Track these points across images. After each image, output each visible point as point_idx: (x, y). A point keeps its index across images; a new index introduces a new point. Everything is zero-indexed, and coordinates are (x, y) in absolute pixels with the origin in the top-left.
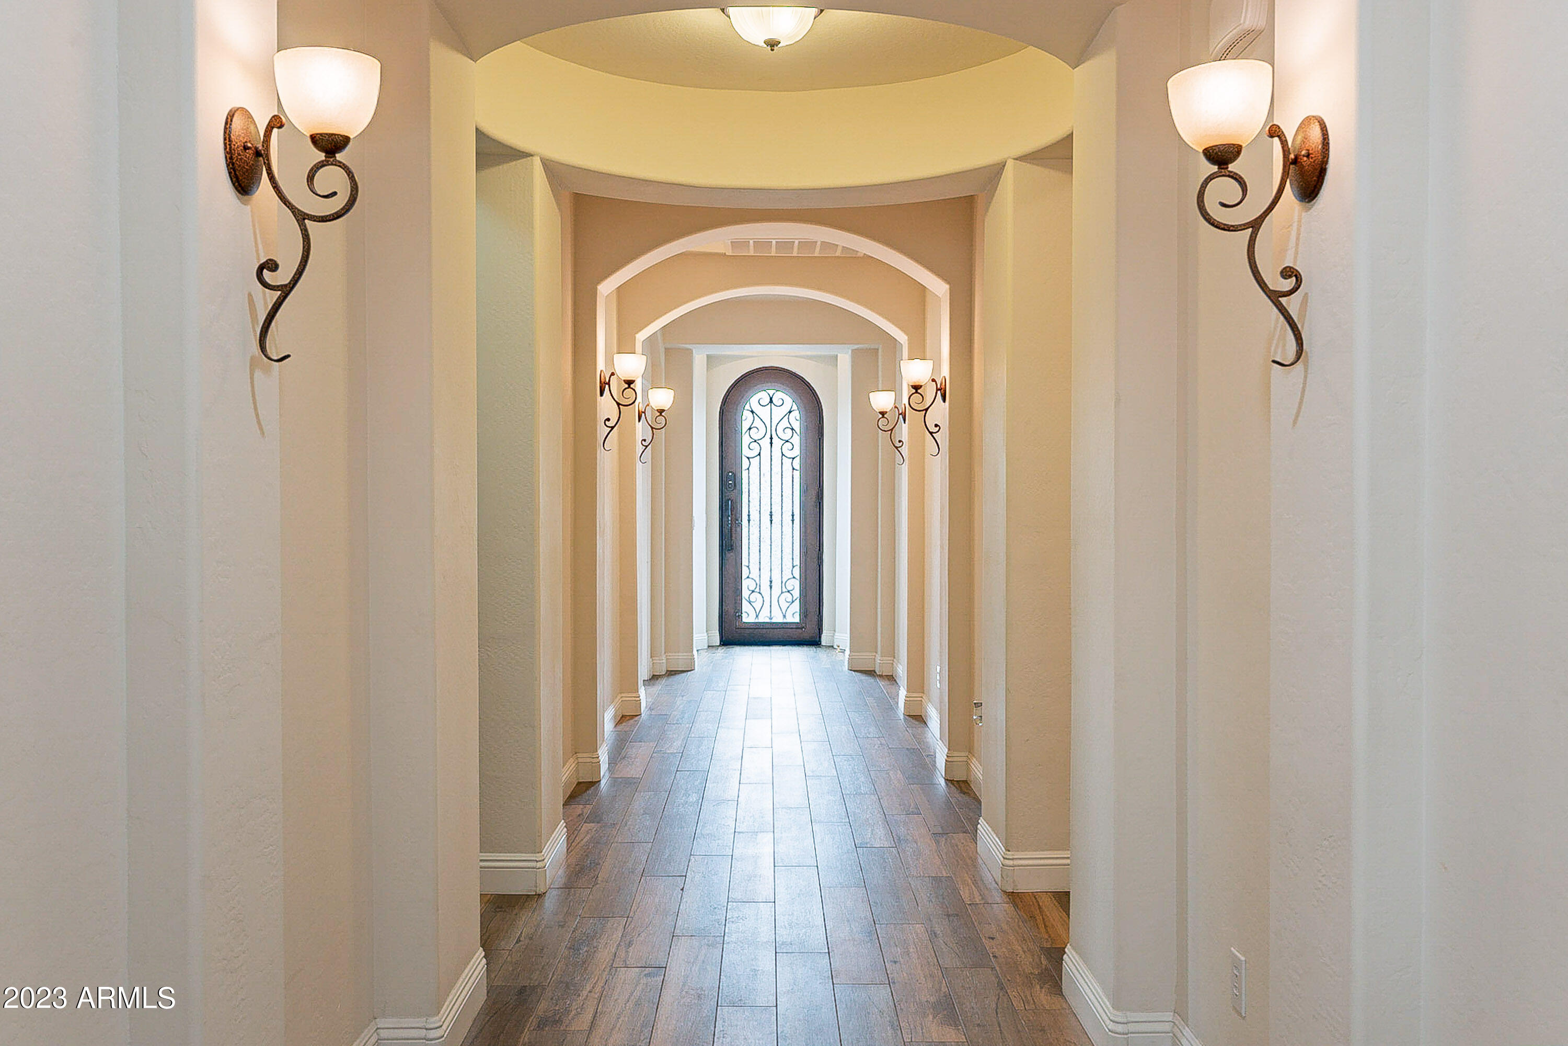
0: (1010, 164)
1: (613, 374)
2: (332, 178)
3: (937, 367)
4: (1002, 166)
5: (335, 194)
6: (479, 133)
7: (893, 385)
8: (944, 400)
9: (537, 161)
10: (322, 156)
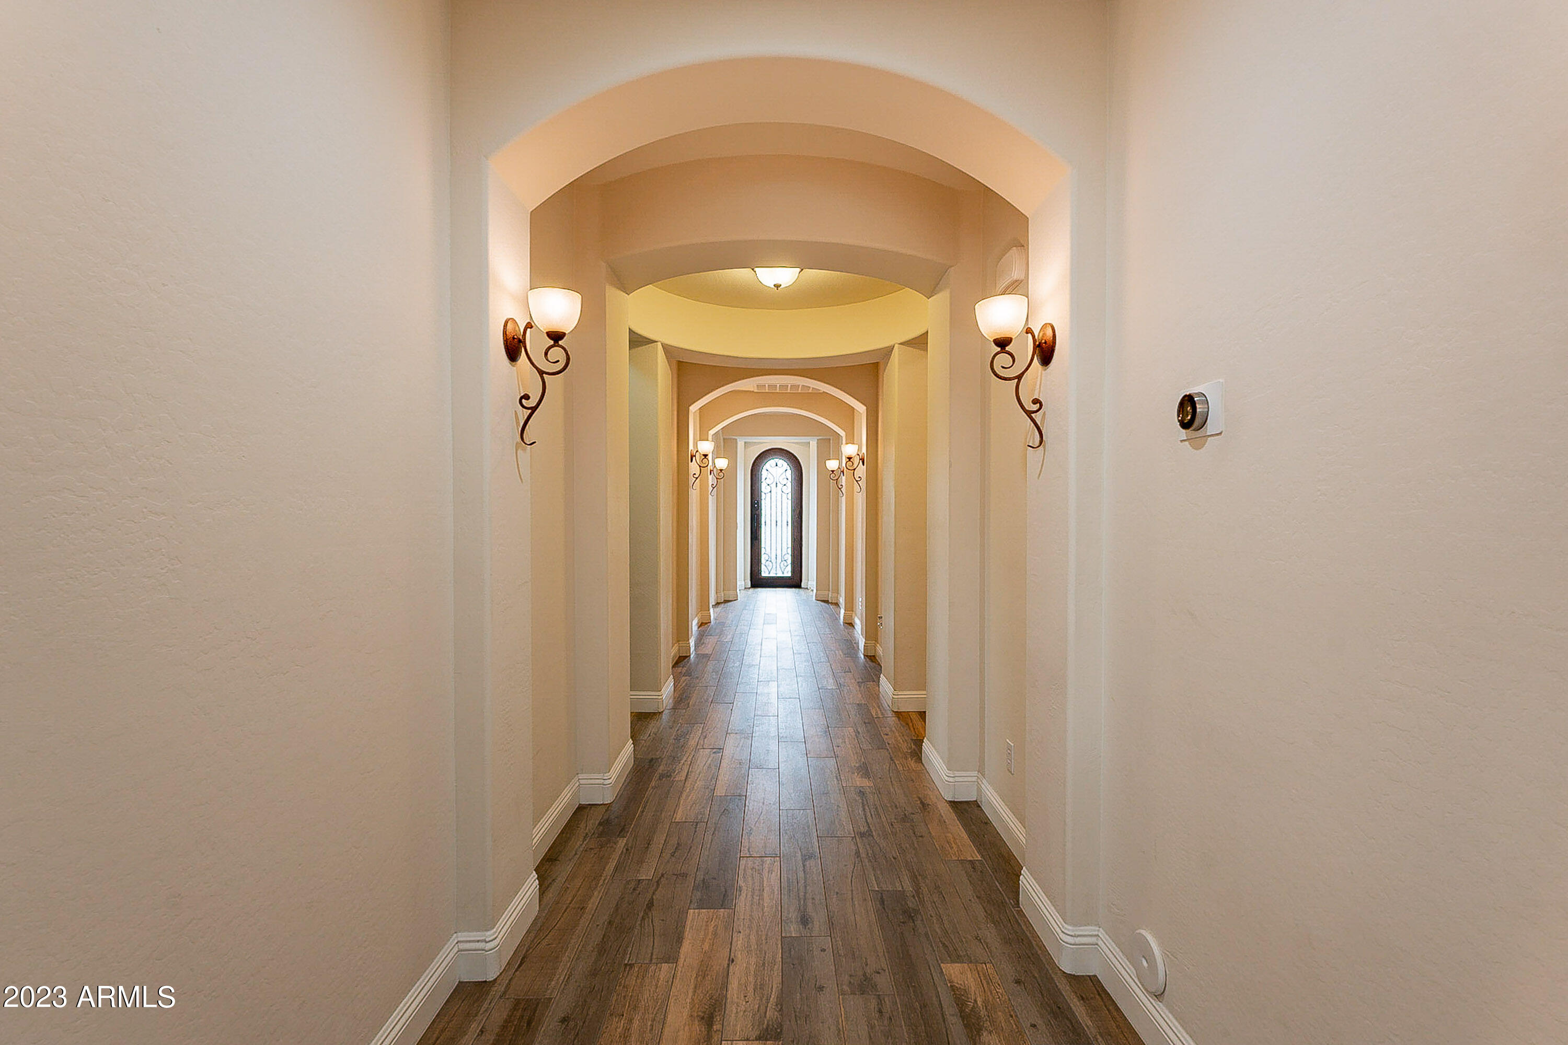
0: (896, 346)
1: (697, 451)
2: (557, 353)
3: (860, 449)
4: (892, 348)
5: (558, 361)
6: (629, 329)
7: (838, 457)
8: (863, 465)
9: (659, 344)
10: (552, 342)
